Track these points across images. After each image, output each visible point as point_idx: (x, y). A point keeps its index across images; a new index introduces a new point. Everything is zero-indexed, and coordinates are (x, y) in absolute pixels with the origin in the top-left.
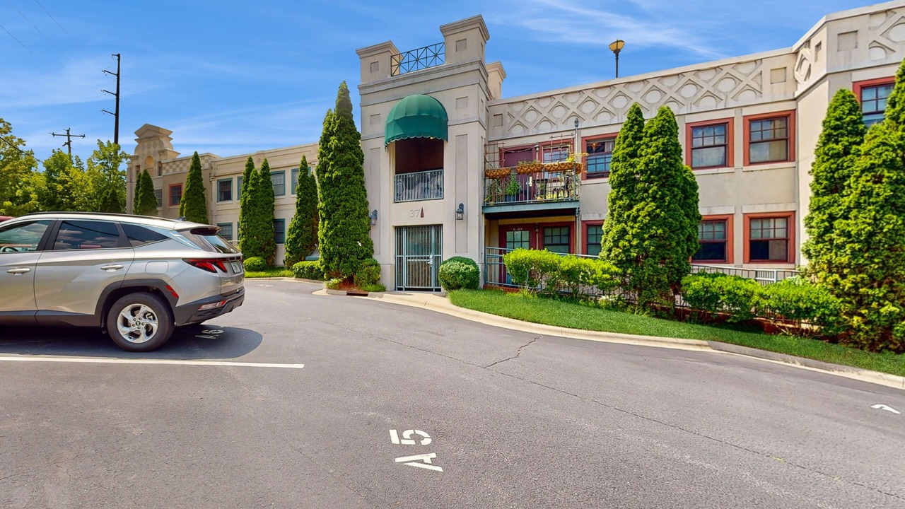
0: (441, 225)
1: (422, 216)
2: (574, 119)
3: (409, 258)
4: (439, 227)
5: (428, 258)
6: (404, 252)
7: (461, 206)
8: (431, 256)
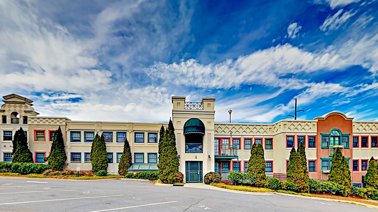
0: (202, 162)
1: (196, 158)
2: (230, 132)
3: (191, 172)
4: (201, 162)
5: (198, 172)
6: (189, 169)
7: (209, 156)
8: (199, 171)
